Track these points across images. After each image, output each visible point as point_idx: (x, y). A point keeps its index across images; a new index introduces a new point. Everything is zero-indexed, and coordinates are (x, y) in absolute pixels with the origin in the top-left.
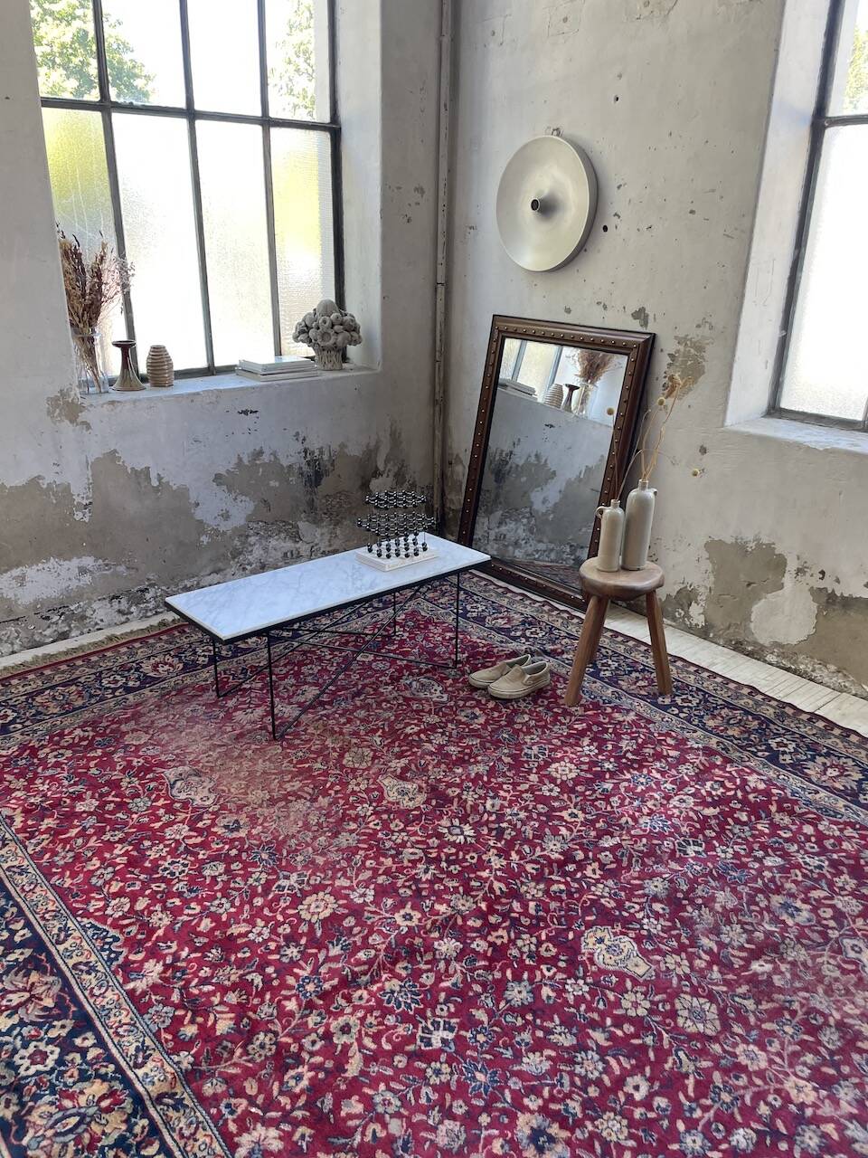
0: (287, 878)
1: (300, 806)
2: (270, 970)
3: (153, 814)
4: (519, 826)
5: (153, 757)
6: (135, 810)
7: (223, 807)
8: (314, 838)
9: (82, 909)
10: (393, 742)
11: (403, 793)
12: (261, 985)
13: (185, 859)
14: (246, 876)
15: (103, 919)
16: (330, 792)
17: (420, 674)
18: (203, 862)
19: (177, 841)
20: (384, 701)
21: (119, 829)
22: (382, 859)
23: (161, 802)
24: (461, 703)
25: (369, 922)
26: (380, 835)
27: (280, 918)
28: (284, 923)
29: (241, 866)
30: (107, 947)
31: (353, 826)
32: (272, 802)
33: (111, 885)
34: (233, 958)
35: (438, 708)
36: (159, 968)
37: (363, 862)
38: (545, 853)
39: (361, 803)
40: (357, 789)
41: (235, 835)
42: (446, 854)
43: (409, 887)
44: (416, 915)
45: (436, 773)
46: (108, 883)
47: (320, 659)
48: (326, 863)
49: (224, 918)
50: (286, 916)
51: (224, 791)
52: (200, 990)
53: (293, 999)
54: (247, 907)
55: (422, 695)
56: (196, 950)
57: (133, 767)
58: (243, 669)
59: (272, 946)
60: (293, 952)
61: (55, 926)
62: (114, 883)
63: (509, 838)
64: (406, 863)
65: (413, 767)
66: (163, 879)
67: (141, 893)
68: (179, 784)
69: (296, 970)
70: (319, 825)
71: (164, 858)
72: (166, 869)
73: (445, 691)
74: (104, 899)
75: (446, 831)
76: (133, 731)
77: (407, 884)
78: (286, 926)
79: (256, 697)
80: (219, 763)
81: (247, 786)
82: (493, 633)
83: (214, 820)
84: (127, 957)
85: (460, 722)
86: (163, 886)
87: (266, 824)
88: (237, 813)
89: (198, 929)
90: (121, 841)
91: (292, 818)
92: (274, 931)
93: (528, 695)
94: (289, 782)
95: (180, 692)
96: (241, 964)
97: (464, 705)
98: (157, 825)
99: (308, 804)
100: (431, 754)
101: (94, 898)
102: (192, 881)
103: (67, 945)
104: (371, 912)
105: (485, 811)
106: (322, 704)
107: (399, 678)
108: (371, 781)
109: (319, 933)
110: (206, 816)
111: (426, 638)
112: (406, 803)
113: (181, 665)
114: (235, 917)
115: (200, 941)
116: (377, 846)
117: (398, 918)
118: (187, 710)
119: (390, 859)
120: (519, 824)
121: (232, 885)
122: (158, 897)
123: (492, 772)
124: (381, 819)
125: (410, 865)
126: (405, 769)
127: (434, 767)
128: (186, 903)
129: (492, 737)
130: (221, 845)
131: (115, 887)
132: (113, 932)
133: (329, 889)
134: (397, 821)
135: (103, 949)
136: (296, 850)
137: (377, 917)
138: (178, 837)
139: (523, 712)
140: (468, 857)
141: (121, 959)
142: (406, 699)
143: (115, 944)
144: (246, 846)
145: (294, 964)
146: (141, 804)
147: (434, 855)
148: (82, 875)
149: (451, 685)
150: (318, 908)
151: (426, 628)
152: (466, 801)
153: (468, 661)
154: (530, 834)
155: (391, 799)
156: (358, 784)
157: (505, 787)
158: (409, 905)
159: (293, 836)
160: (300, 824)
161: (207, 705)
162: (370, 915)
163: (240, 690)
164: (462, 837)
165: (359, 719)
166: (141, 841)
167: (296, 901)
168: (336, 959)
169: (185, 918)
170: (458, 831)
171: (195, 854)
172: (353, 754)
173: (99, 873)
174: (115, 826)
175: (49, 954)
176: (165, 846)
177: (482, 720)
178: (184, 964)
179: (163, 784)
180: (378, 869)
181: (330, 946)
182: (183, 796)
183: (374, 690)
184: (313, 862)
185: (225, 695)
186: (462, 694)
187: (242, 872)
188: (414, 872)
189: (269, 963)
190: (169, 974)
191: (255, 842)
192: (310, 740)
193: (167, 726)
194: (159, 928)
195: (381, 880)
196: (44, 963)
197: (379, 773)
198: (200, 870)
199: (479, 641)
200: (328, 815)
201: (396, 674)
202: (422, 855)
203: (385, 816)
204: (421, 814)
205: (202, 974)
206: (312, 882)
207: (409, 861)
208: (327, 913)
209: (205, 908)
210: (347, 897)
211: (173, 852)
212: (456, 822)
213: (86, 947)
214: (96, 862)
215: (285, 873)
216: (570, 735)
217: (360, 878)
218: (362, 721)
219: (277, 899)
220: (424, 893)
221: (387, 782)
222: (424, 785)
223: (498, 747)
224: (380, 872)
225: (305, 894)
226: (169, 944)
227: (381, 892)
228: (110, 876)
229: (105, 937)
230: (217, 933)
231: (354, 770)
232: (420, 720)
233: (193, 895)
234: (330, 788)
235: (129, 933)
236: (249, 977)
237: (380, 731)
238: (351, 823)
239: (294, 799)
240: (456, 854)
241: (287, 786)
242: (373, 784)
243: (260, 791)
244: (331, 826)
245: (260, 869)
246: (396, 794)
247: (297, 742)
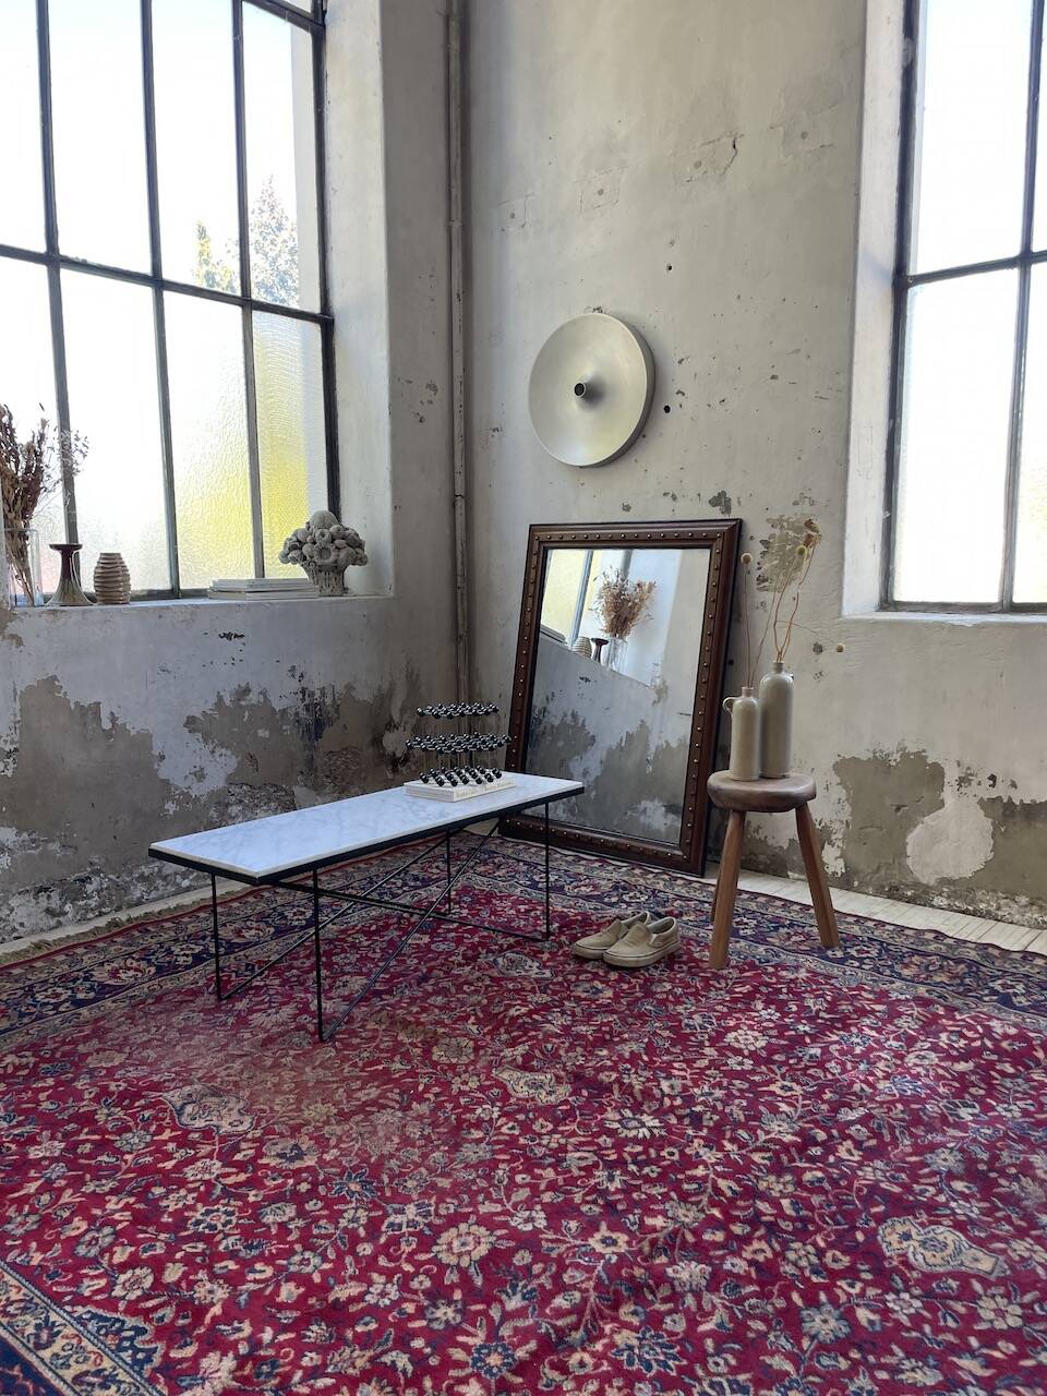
0: (401, 1212)
1: (384, 1117)
2: (418, 1343)
3: (158, 1150)
4: (720, 1107)
5: (138, 1079)
6: (127, 1148)
7: (268, 1132)
8: (424, 1156)
9: (71, 1293)
10: (496, 1028)
11: (535, 1086)
12: (410, 1368)
13: (228, 1205)
14: (334, 1217)
15: (111, 1304)
16: (426, 1096)
17: (501, 950)
18: (256, 1206)
19: (207, 1183)
20: (466, 983)
21: (106, 1177)
22: (537, 1171)
23: (167, 1135)
24: (573, 978)
25: (554, 1255)
26: (522, 1141)
27: (408, 1268)
28: (416, 1274)
29: (320, 1204)
30: (127, 1344)
31: (477, 1134)
32: (343, 1117)
33: (112, 1254)
34: (349, 1334)
35: (542, 986)
36: (229, 1363)
37: (512, 1179)
39: (479, 1104)
40: (464, 1088)
41: (297, 1164)
42: (630, 1153)
43: (594, 1202)
44: (622, 1238)
45: (575, 1058)
46: (109, 1249)
47: (353, 946)
48: (455, 1184)
49: (317, 1278)
50: (418, 1265)
51: (264, 1111)
52: (311, 1387)
53: (473, 1381)
54: (348, 1260)
55: (515, 973)
56: (286, 1329)
57: (111, 1094)
58: (248, 965)
59: (410, 1308)
60: (445, 1313)
61: (29, 1322)
62: (118, 1249)
63: (712, 1123)
64: (576, 1173)
65: (537, 1053)
66: (198, 1237)
67: (169, 1256)
68: (189, 1109)
69: (461, 1339)
70: (426, 1138)
71: (192, 1208)
72: (198, 1223)
73: (544, 966)
74: (105, 1274)
75: (616, 1125)
76: (98, 1051)
77: (588, 1198)
78: (422, 1277)
79: (277, 993)
80: (245, 1076)
81: (299, 1101)
82: (581, 901)
83: (258, 1149)
84: (166, 1355)
85: (578, 999)
86: (201, 1246)
87: (342, 1146)
88: (292, 1136)
89: (279, 1300)
90: (113, 1192)
91: (381, 1134)
92: (404, 1286)
94: (359, 1089)
95: (159, 999)
96: (364, 1341)
97: (577, 980)
98: (169, 1165)
99: (400, 1114)
100: (558, 1036)
101: (86, 1276)
102: (247, 1233)
103: (56, 1348)
104: (552, 1241)
105: (663, 1095)
106: (378, 994)
107: (475, 958)
108: (483, 1077)
109: (479, 1281)
110: (244, 1145)
111: (493, 913)
112: (543, 1098)
113: (153, 970)
114: (336, 1274)
115: (287, 1317)
116: (524, 1155)
117: (594, 1242)
118: (178, 1019)
119: (550, 1170)
121: (315, 1232)
122: (198, 1260)
123: (650, 1049)
124: (516, 1120)
125: (583, 1173)
126: (528, 1057)
127: (567, 1052)
128: (247, 1265)
129: (631, 1010)
130: (280, 1181)
131: (121, 1255)
132: (131, 1321)
133: (473, 1219)
134: (540, 1120)
135: (120, 1349)
136: (402, 1174)
137: (563, 1248)
138: (207, 1177)
140: (664, 1154)
141: (157, 1359)
142: (492, 979)
143: (140, 1338)
144: (321, 1177)
145: (453, 1330)
146: (135, 1140)
147: (613, 1157)
148: (58, 1246)
149: (549, 960)
150: (465, 1246)
151: (489, 902)
152: (631, 1086)
153: (561, 932)
155: (521, 1095)
156: (465, 1083)
157: (676, 1065)
158: (604, 1226)
159: (392, 1156)
160: (397, 1139)
161: (207, 1012)
162: (550, 1245)
163: (251, 988)
164: (644, 1130)
165: (437, 1007)
166: (148, 1188)
167: (426, 1243)
168: (520, 1313)
169: (252, 1287)
170: (635, 1123)
171: (243, 1198)
172: (443, 1048)
173: (87, 1238)
174: (97, 1173)
175: (28, 1369)
176: (190, 1191)
177: (609, 993)
178: (271, 1352)
179: (165, 1110)
180: (537, 1185)
181: (504, 1297)
182: (200, 1123)
183: (445, 972)
184: (433, 1186)
185: (229, 997)
186: (569, 968)
187: (325, 1212)
188: (593, 1182)
189: (415, 1334)
190: (247, 1371)
191: (334, 1170)
192: (375, 1037)
193: (149, 1041)
194: (212, 1304)
195: (547, 1197)
196: (20, 1381)
197: (490, 1066)
198: (256, 1216)
199: (565, 910)
200: (434, 1125)
201: (470, 952)
202: (596, 1159)
203: (521, 1117)
204: (573, 1109)
205: (305, 1362)
206: (443, 1212)
207: (580, 1169)
208: (483, 1250)
209: (279, 1270)
210: (505, 1225)
211: (204, 1198)
212: (628, 1113)
213: (90, 1347)
214: (80, 1225)
215: (396, 1206)
217: (514, 1198)
218: (441, 1008)
219: (395, 1241)
220: (620, 1207)
221: (507, 1076)
222: (562, 1073)
223: (645, 1022)
224: (542, 1187)
225: (438, 1231)
226: (236, 1324)
227: (556, 1214)
228: (108, 1240)
229: (120, 1330)
230: (312, 1301)
231: (452, 1067)
232: (525, 1000)
233: (255, 1252)
234: (424, 1091)
235: (162, 1319)
236: (387, 1359)
237: (473, 1018)
238: (473, 1131)
239: (375, 1109)
240: (645, 1152)
241: (359, 1094)
242: (487, 1079)
243: (319, 1105)
244: (444, 1137)
245: (354, 1205)
246: (526, 1088)
247: (355, 1041)
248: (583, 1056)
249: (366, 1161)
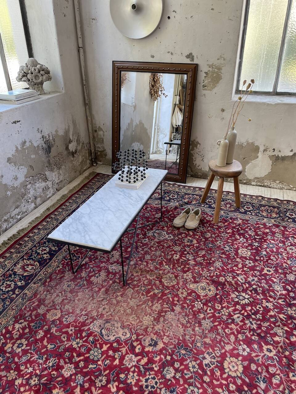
0: (204, 358)
1: (170, 316)
3: (108, 356)
4: (260, 285)
5: (75, 322)
7: (138, 335)
8: (193, 330)
11: (204, 289)
13: (150, 374)
14: (187, 368)
16: (175, 302)
19: (136, 366)
22: (230, 326)
23: (105, 347)
24: (180, 236)
26: (217, 315)
27: (224, 382)
28: (228, 384)
29: (178, 363)
31: (202, 316)
32: (157, 320)
35: (174, 243)
37: (225, 332)
38: (280, 293)
39: (193, 302)
40: (184, 296)
41: (158, 347)
42: (249, 310)
45: (205, 274)
48: (212, 341)
50: (226, 380)
51: (129, 325)
54: (205, 385)
55: (161, 238)
57: (71, 335)
63: (261, 292)
64: (241, 324)
65: (195, 275)
66: (151, 393)
68: (103, 332)
70: (188, 322)
71: (140, 380)
73: (168, 233)
75: (237, 300)
78: (231, 385)
81: (138, 317)
83: (141, 344)
85: (188, 246)
91: (174, 325)
93: (199, 224)
94: (153, 305)
99: (172, 313)
105: (242, 283)
108: (185, 288)
109: (247, 380)
110: (135, 344)
116: (221, 320)
119: (232, 324)
120: (258, 283)
123: (224, 263)
124: (209, 306)
125: (242, 323)
126: (194, 277)
127: (202, 271)
129: (207, 248)
130: (159, 357)
133: (228, 354)
134: (216, 305)
136: (193, 341)
137: (260, 358)
138: (134, 363)
139: (206, 232)
140: (258, 308)
142: (158, 243)
144: (170, 351)
147: (246, 314)
149: (168, 230)
150: (234, 367)
152: (231, 282)
153: (163, 217)
154: (266, 286)
155: (202, 295)
156: (182, 293)
157: (234, 268)
159: (185, 334)
160: (179, 325)
164: (246, 300)
165: (149, 260)
167: (221, 369)
168: (267, 389)
170: (241, 298)
172: (165, 279)
177: (195, 241)
179: (96, 335)
181: (258, 384)
182: (112, 338)
183: (141, 243)
184: (205, 343)
187: (183, 367)
188: (248, 326)
191: (171, 346)
192: (140, 279)
197: (184, 283)
198: (163, 377)
200: (186, 315)
202: (241, 316)
204: (221, 296)
207: (241, 321)
208: (240, 368)
210: (239, 354)
212: (236, 294)
215: (201, 356)
216: (231, 236)
219: (212, 371)
220: (263, 335)
221: (192, 286)
222: (208, 281)
225: (221, 363)
227: (248, 343)
231: (173, 286)
234: (173, 300)
237: (164, 262)
238: (200, 315)
239: (164, 314)
240: (252, 309)
241: (154, 308)
242: (188, 290)
243: (145, 317)
244: (193, 320)
245: (189, 361)
246: (202, 291)
247: (135, 283)
248: (207, 271)
249: (179, 339)
